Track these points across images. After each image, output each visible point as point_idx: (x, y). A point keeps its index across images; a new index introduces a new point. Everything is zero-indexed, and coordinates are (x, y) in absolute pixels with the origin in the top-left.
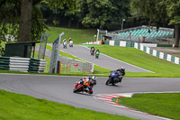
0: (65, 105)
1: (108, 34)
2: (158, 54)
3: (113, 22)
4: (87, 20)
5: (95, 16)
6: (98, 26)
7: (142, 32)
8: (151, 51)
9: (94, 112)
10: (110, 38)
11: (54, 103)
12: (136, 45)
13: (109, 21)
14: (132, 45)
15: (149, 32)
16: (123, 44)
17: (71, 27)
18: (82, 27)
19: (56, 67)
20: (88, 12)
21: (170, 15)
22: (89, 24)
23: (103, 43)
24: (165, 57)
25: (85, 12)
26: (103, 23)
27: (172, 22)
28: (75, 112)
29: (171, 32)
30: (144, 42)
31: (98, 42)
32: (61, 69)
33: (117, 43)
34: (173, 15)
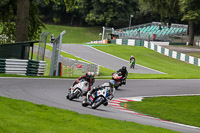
0: (68, 111)
1: (114, 32)
2: (170, 53)
3: (120, 19)
4: (91, 16)
5: (99, 12)
6: (103, 24)
7: (152, 29)
8: (163, 50)
9: (100, 118)
10: (117, 37)
11: (55, 109)
12: (146, 43)
13: (115, 18)
14: (142, 44)
15: (160, 29)
16: (131, 42)
17: (73, 25)
18: (85, 24)
19: (57, 69)
20: (92, 8)
21: (183, 10)
22: (93, 21)
23: (109, 42)
24: (179, 56)
25: (89, 8)
26: (109, 20)
27: (185, 17)
28: (78, 119)
29: (184, 28)
30: (154, 40)
31: (104, 41)
32: (63, 71)
33: (125, 42)
34: (186, 10)
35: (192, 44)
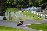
1: (23, 9)
3: (25, 6)
4: (18, 6)
5: (20, 5)
6: (21, 7)
7: (32, 8)
8: (35, 13)
12: (31, 12)
15: (34, 8)
17: (14, 8)
18: (17, 8)
20: (18, 4)
26: (22, 6)
29: (40, 8)
30: (33, 11)
31: (21, 11)
32: (12, 19)
33: (26, 11)
34: (40, 4)
35: (42, 11)
